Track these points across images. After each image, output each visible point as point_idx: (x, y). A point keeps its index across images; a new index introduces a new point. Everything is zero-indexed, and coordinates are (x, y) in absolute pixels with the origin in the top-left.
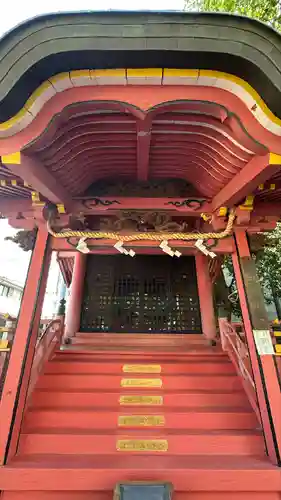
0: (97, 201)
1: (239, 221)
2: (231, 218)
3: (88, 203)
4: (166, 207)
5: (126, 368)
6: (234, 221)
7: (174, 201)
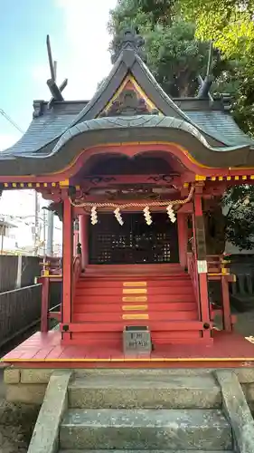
0: (101, 179)
1: (197, 192)
2: (192, 188)
3: (94, 181)
4: (149, 182)
5: (125, 284)
6: (194, 191)
7: (154, 176)
